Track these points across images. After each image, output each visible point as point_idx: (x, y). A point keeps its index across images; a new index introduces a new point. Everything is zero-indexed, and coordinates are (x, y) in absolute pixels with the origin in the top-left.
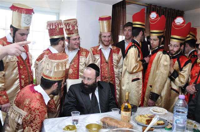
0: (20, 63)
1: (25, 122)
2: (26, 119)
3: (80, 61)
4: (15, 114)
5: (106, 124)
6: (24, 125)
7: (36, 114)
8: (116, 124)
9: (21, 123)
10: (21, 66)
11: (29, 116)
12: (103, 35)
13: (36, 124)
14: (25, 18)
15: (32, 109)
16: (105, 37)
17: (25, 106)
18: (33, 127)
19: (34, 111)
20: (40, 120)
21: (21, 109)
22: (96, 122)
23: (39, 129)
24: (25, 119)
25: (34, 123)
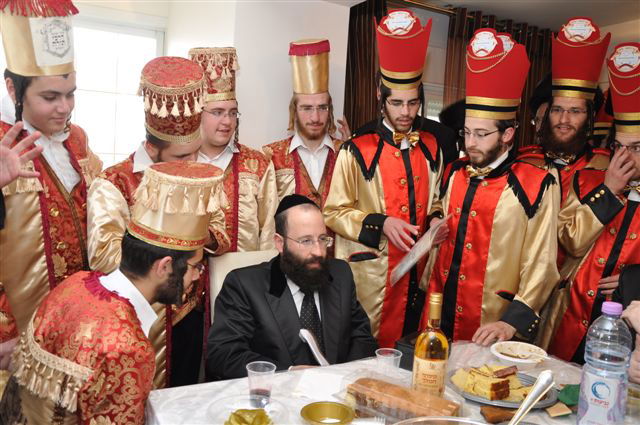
0: (50, 200)
1: (87, 401)
2: (89, 390)
3: (240, 191)
4: (43, 377)
5: (369, 402)
6: (85, 414)
7: (124, 371)
8: (404, 403)
9: (73, 408)
10: (55, 210)
11: (101, 381)
12: (303, 101)
13: (128, 407)
14: (44, 33)
15: (109, 356)
16: (308, 108)
17: (81, 348)
18: (116, 419)
19: (117, 361)
20: (138, 390)
21: (67, 358)
22: (334, 395)
23: (136, 420)
24: (85, 392)
25: (119, 405)
